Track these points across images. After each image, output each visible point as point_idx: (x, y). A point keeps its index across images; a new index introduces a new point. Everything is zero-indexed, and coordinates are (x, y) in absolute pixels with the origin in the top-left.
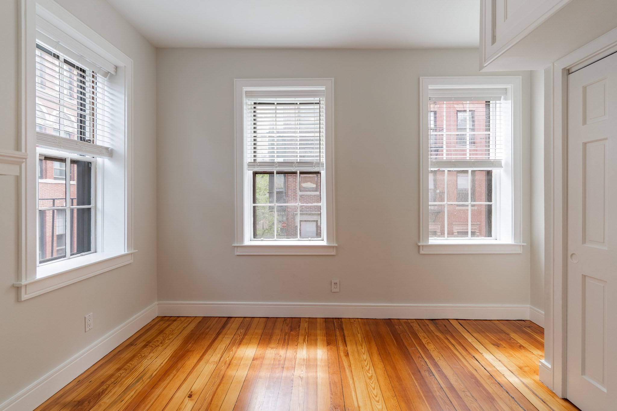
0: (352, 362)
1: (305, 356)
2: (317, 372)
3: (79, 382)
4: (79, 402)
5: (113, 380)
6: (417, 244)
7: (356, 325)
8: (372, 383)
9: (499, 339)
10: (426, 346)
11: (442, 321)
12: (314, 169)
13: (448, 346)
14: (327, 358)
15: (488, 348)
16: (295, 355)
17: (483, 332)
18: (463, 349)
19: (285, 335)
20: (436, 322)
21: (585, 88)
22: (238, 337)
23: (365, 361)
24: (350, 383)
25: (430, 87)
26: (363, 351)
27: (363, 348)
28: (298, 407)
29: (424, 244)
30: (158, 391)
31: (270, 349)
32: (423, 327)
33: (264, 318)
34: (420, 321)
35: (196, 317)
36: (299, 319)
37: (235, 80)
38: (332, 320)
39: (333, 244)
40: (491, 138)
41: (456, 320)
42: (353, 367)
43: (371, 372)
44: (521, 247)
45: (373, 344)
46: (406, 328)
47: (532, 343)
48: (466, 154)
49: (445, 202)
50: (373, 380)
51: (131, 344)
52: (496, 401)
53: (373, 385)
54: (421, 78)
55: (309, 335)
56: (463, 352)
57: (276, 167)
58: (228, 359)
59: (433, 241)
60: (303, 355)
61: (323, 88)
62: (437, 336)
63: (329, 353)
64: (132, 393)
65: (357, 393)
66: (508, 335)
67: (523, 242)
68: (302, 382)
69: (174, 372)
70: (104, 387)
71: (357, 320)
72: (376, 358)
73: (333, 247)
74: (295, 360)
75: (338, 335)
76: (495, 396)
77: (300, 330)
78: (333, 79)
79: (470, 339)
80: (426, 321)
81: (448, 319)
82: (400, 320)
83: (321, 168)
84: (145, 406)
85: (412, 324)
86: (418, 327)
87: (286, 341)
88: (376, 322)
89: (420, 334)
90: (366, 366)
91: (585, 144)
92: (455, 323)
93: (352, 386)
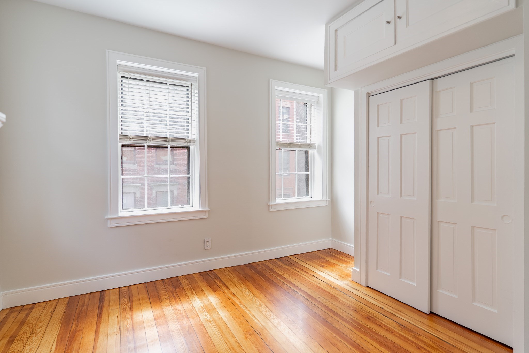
0: (241, 299)
1: (201, 304)
2: (218, 313)
6: (268, 204)
7: (227, 273)
8: (263, 309)
9: (321, 262)
10: (283, 276)
11: (284, 258)
12: (186, 145)
13: (296, 273)
14: (220, 301)
15: (318, 269)
16: (192, 306)
17: (311, 260)
18: (305, 273)
19: (172, 293)
20: (281, 260)
21: (378, 106)
22: (126, 306)
23: (250, 296)
24: (248, 313)
25: (277, 88)
26: (244, 289)
27: (243, 287)
28: (220, 341)
29: (273, 203)
31: (166, 307)
32: (274, 264)
33: (141, 284)
34: (270, 261)
35: (59, 299)
36: (176, 278)
37: (107, 51)
38: (205, 273)
39: (206, 209)
40: (308, 128)
41: (292, 256)
42: (244, 302)
43: (258, 302)
44: (327, 201)
45: (248, 283)
46: (264, 267)
47: (338, 261)
48: (293, 139)
49: (282, 173)
50: (262, 307)
52: (338, 298)
53: (264, 310)
54: (271, 80)
55: (194, 288)
56: (307, 274)
57: (150, 141)
58: (128, 326)
59: (278, 201)
60: (199, 304)
61: (197, 75)
62: (286, 268)
63: (219, 298)
65: (257, 318)
66: (325, 259)
67: (328, 198)
68: (211, 323)
71: (225, 269)
72: (256, 292)
73: (206, 211)
74: (194, 309)
75: (218, 283)
76: (336, 295)
77: (183, 286)
78: (206, 68)
79: (307, 266)
80: (275, 260)
81: (287, 256)
82: (257, 263)
83: (193, 143)
85: (266, 264)
86: (272, 265)
87: (176, 297)
88: (241, 267)
89: (276, 270)
90: (253, 299)
91: (378, 138)
92: (292, 257)
93: (250, 315)
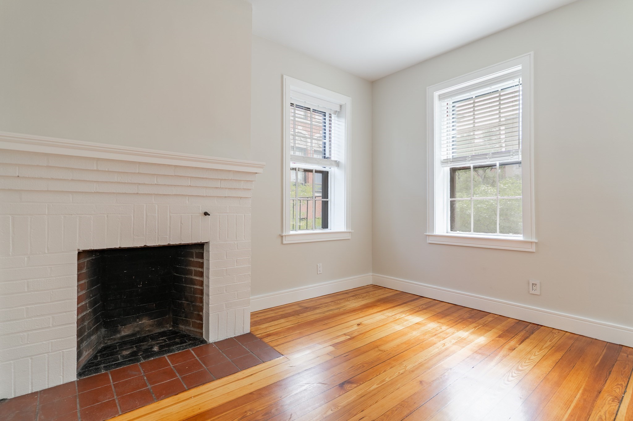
3: (311, 300)
4: (306, 307)
5: (326, 305)
7: (556, 335)
12: (512, 159)
19: (461, 319)
23: (528, 360)
26: (537, 353)
27: (541, 351)
30: (343, 317)
31: (436, 322)
37: (427, 88)
38: (528, 323)
39: (531, 239)
51: (346, 293)
55: (485, 326)
57: (472, 161)
58: (397, 317)
61: (519, 68)
64: (331, 313)
69: (359, 312)
70: (320, 306)
71: (563, 332)
73: (532, 243)
75: (520, 335)
77: (480, 320)
78: (532, 53)
84: (333, 320)
87: (457, 322)
